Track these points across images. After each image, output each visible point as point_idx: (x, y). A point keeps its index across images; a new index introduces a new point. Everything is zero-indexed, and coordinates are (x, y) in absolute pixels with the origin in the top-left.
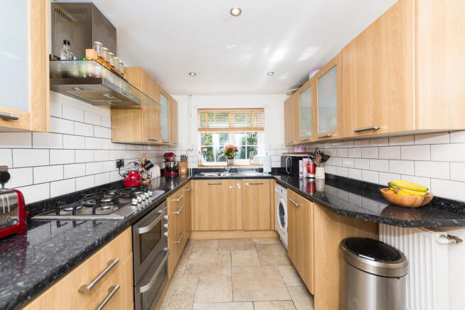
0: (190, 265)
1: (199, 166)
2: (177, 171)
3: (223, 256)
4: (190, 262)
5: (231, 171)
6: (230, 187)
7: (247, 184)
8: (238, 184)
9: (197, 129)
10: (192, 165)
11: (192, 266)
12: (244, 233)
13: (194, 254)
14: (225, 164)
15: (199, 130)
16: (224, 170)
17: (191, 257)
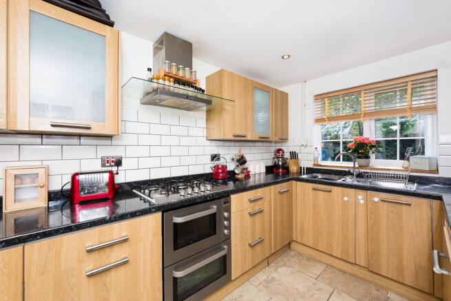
0: (273, 277)
1: (314, 165)
2: (287, 169)
3: (319, 290)
4: (275, 275)
5: (360, 176)
6: (346, 199)
7: (376, 199)
8: (360, 197)
9: (312, 120)
10: (306, 163)
11: (273, 280)
12: (369, 273)
13: (284, 268)
14: (350, 164)
15: (318, 121)
16: (348, 173)
17: (280, 270)
